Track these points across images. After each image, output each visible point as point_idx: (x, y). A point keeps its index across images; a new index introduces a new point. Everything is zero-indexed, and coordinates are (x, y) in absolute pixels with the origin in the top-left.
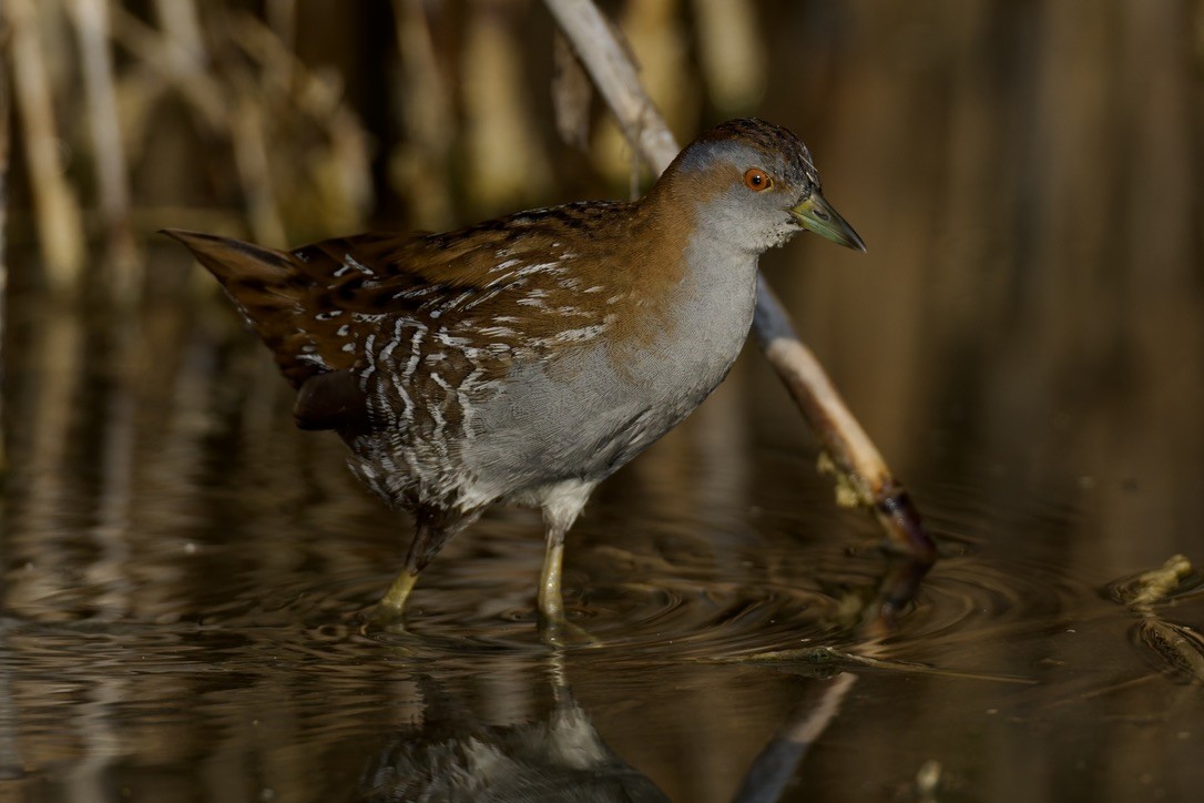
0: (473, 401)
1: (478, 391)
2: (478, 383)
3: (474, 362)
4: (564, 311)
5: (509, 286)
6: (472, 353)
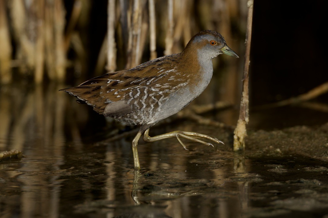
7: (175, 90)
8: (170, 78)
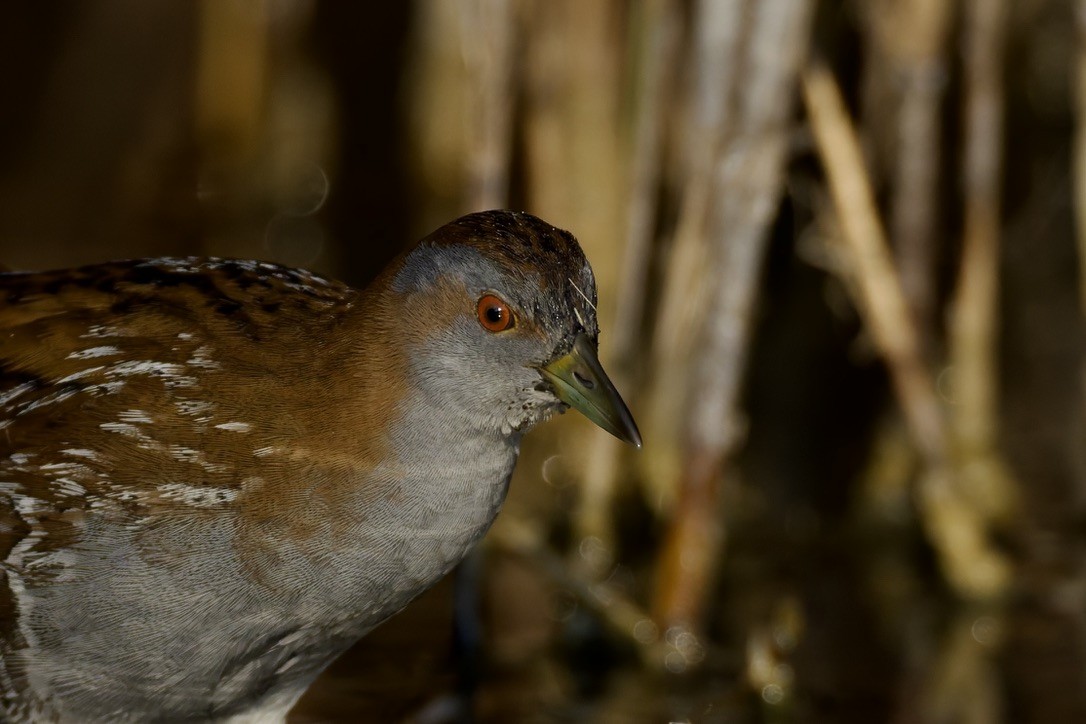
0: (30, 585)
1: (34, 568)
2: (34, 554)
3: (30, 521)
4: (180, 453)
5: (93, 389)
6: (27, 505)
7: (125, 514)
8: (118, 420)
